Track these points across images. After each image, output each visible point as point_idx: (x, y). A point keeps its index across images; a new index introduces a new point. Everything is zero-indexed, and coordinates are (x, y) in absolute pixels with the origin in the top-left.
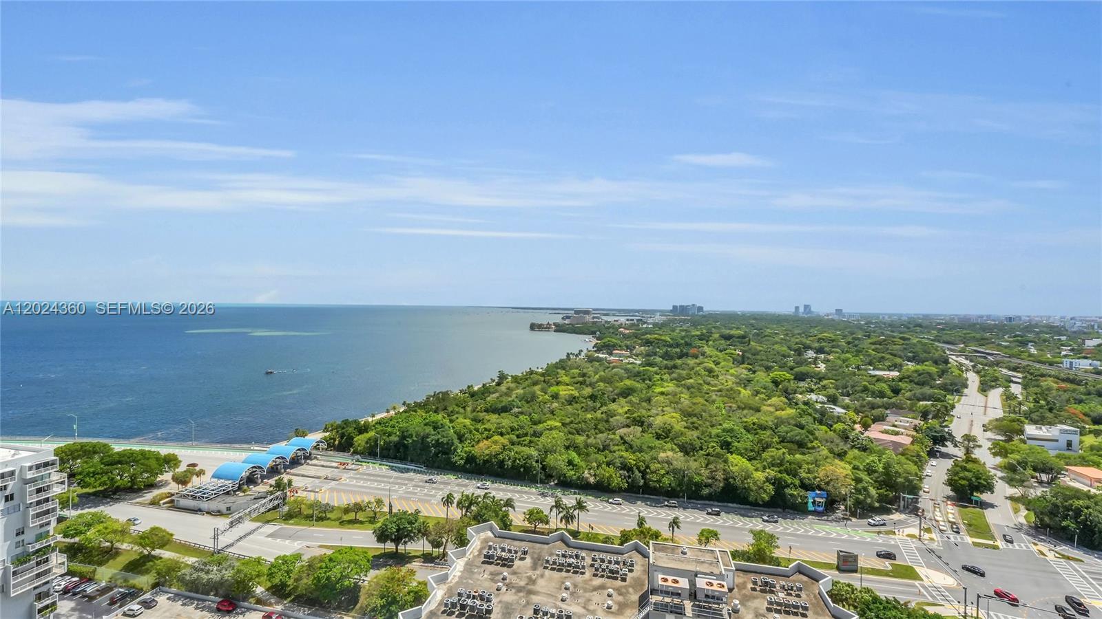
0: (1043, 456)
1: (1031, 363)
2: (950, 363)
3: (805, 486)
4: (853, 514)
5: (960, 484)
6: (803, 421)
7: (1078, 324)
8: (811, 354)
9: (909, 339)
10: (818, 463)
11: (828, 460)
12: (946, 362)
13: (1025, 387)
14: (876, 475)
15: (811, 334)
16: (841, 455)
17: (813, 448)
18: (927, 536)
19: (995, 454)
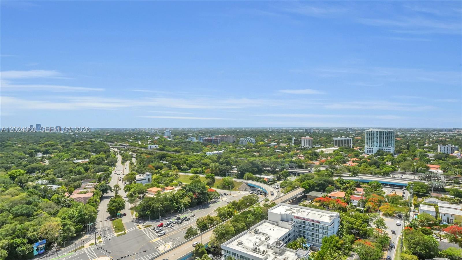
0: (141, 187)
1: (139, 148)
2: (110, 152)
3: (31, 241)
4: (62, 246)
5: (112, 209)
6: (31, 199)
7: (153, 131)
8: (40, 155)
9: (94, 141)
10: (40, 223)
11: (47, 219)
12: (109, 151)
13: (137, 159)
14: (74, 219)
15: (41, 143)
16: (55, 214)
17: (37, 215)
18: (99, 241)
19: (126, 191)
